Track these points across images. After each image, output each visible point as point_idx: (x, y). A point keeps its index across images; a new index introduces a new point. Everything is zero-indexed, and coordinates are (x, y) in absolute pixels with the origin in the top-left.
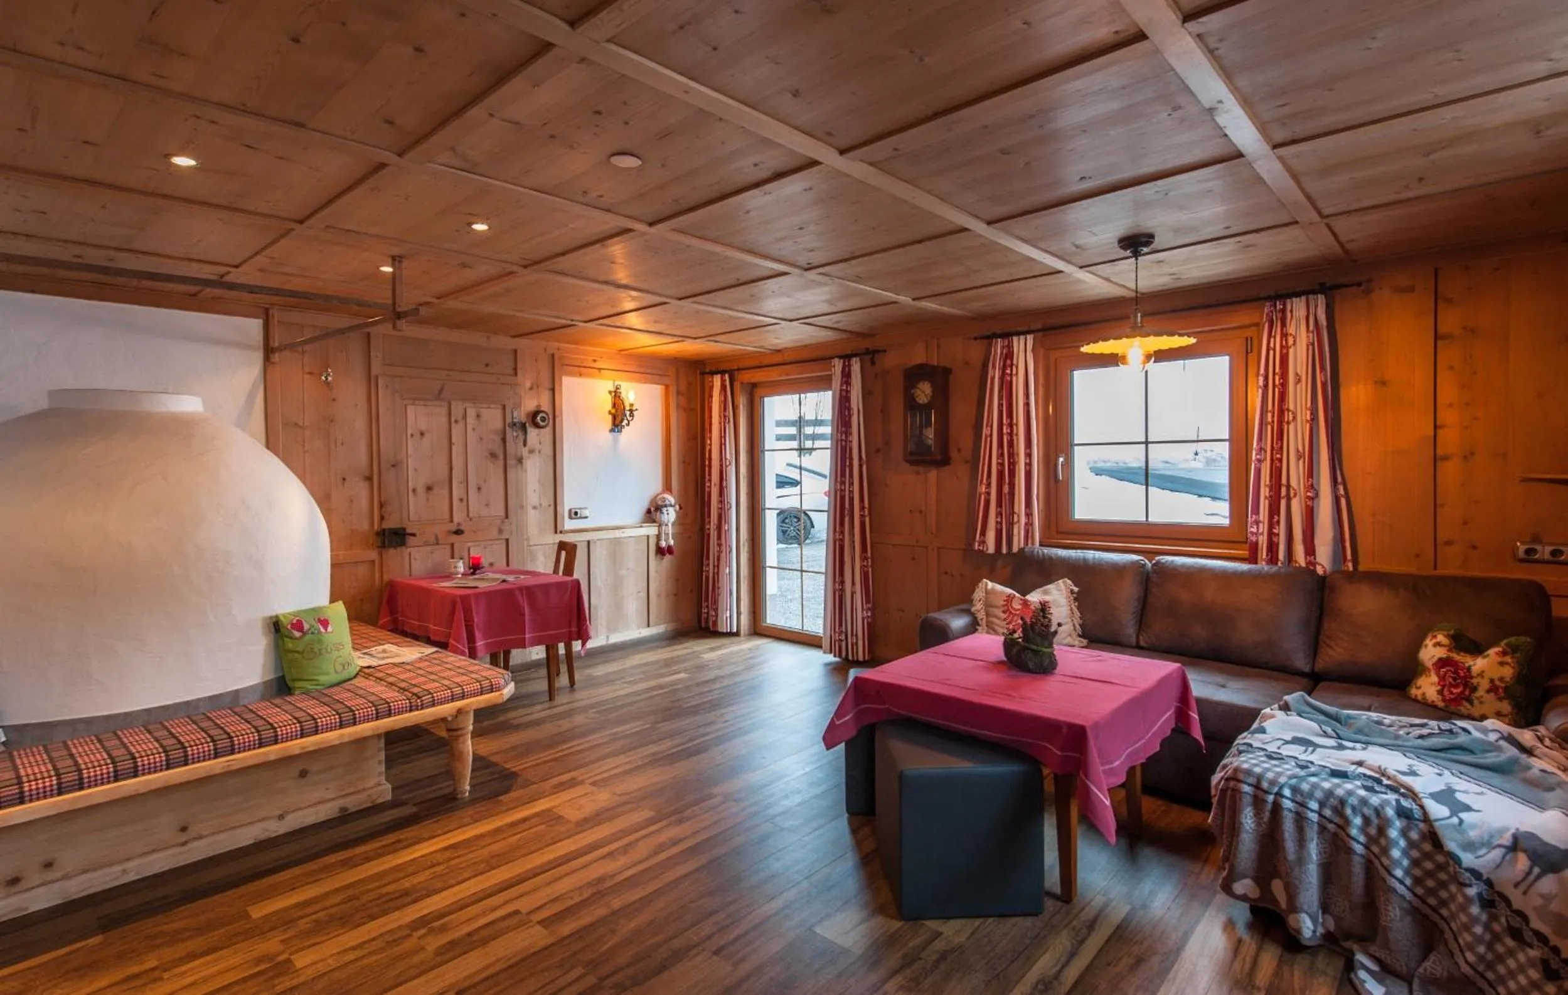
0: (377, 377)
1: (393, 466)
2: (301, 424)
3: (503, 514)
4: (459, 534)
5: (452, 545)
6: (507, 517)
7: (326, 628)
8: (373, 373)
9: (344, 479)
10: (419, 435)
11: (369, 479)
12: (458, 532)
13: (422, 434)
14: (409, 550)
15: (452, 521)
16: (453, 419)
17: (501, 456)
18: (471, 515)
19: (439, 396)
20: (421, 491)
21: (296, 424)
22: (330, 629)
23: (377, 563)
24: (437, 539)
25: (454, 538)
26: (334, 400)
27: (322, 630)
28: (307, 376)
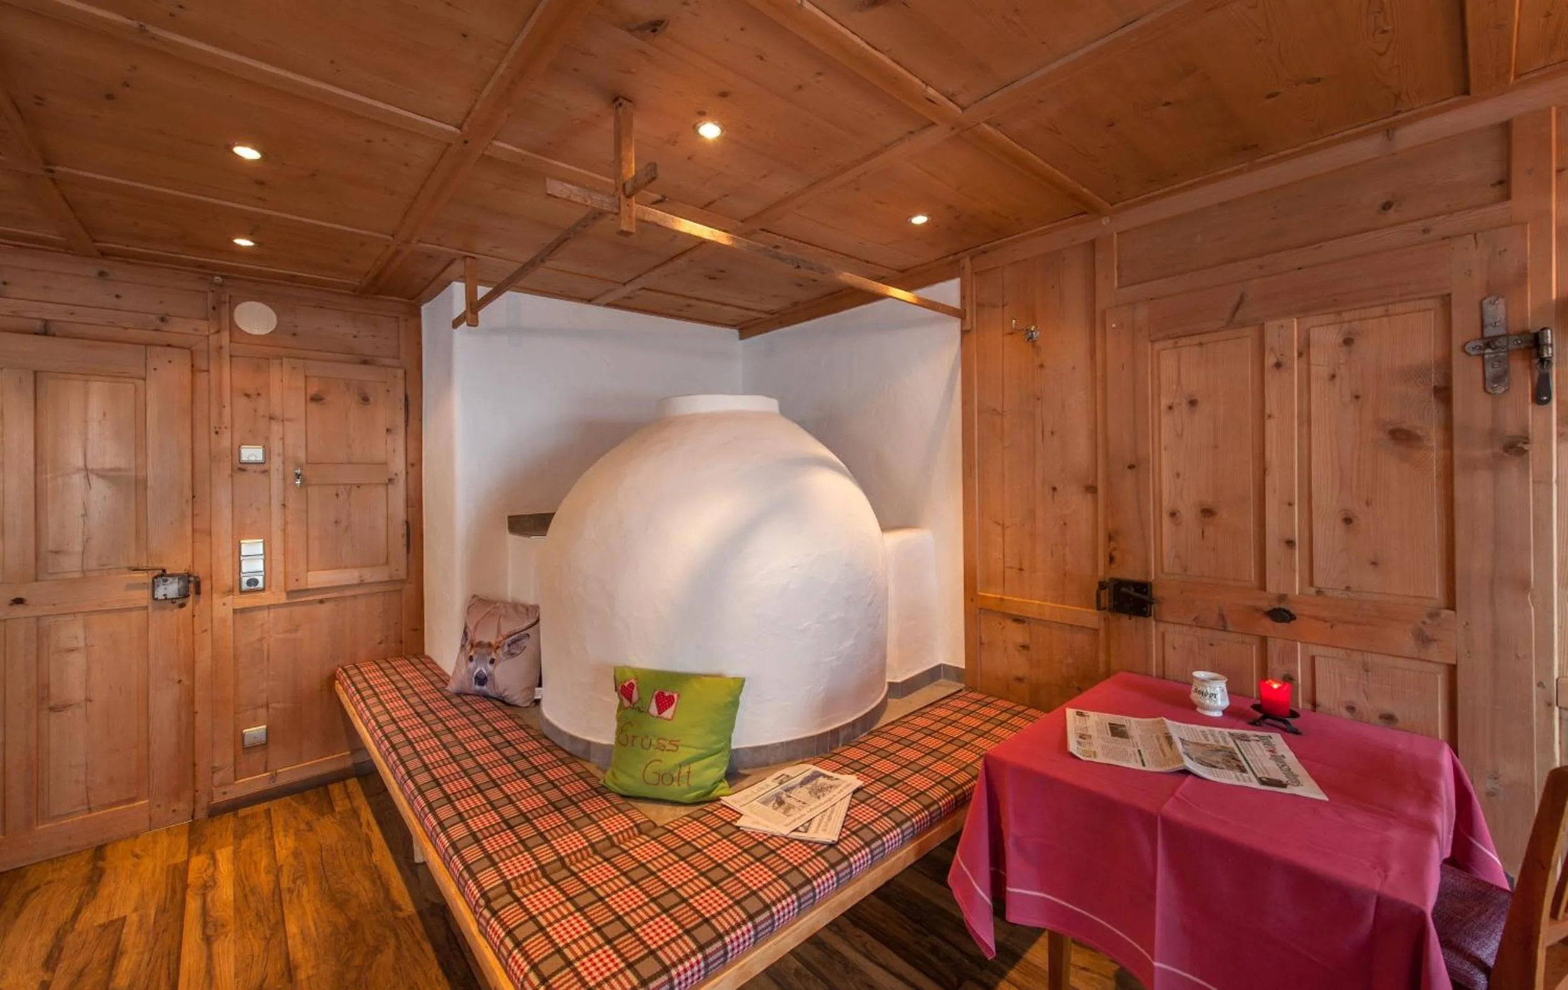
0: (1104, 312)
1: (1131, 467)
2: (999, 409)
3: (1437, 592)
4: (1283, 621)
5: (1264, 641)
6: (1452, 606)
7: (661, 710)
8: (1099, 307)
9: (1054, 489)
10: (1185, 407)
11: (1092, 489)
12: (1282, 615)
13: (1193, 403)
14: (1162, 627)
15: (1263, 588)
16: (1270, 360)
17: (1434, 438)
18: (1319, 581)
19: (1235, 319)
20: (1188, 514)
21: (995, 410)
22: (668, 713)
23: (1102, 633)
24: (1222, 617)
25: (1267, 626)
26: (1042, 366)
27: (653, 709)
28: (1008, 338)
